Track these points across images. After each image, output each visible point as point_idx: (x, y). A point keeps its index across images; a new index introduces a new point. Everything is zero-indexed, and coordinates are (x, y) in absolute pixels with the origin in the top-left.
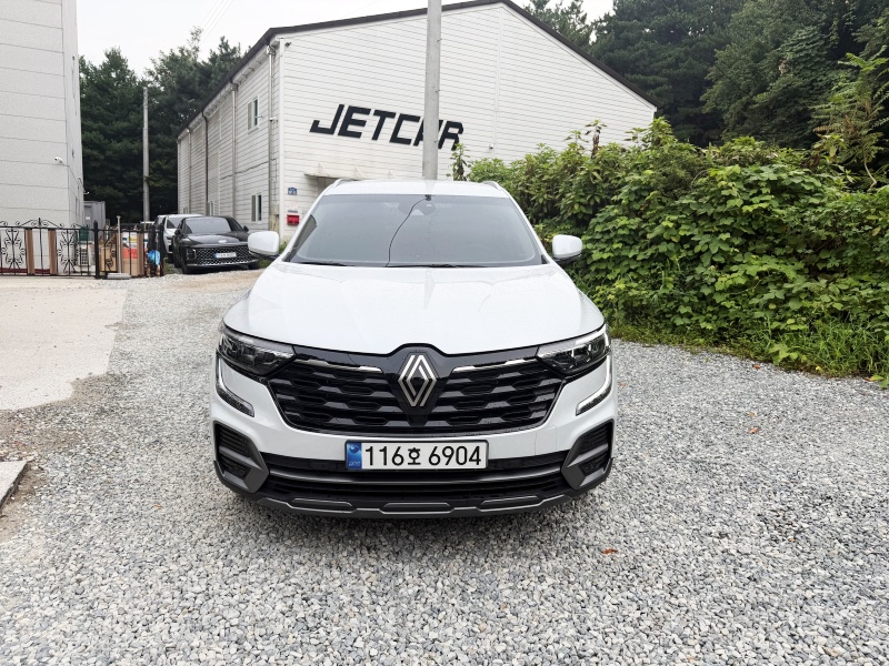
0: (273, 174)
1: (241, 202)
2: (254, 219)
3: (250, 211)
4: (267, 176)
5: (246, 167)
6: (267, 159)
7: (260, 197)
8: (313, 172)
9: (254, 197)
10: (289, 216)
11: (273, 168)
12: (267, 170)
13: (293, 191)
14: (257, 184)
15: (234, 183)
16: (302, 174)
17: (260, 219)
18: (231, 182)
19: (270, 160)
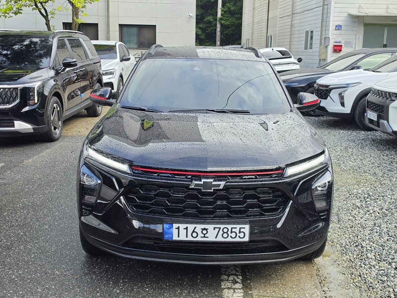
0: (325, 16)
1: (297, 36)
2: (306, 48)
3: (304, 42)
4: (320, 17)
5: (302, 10)
6: (321, 4)
7: (312, 32)
8: (355, 12)
9: (307, 32)
10: (335, 46)
11: (325, 11)
12: (321, 12)
13: (338, 27)
14: (312, 22)
15: (292, 21)
16: (346, 14)
17: (311, 48)
18: (290, 20)
19: (324, 5)
